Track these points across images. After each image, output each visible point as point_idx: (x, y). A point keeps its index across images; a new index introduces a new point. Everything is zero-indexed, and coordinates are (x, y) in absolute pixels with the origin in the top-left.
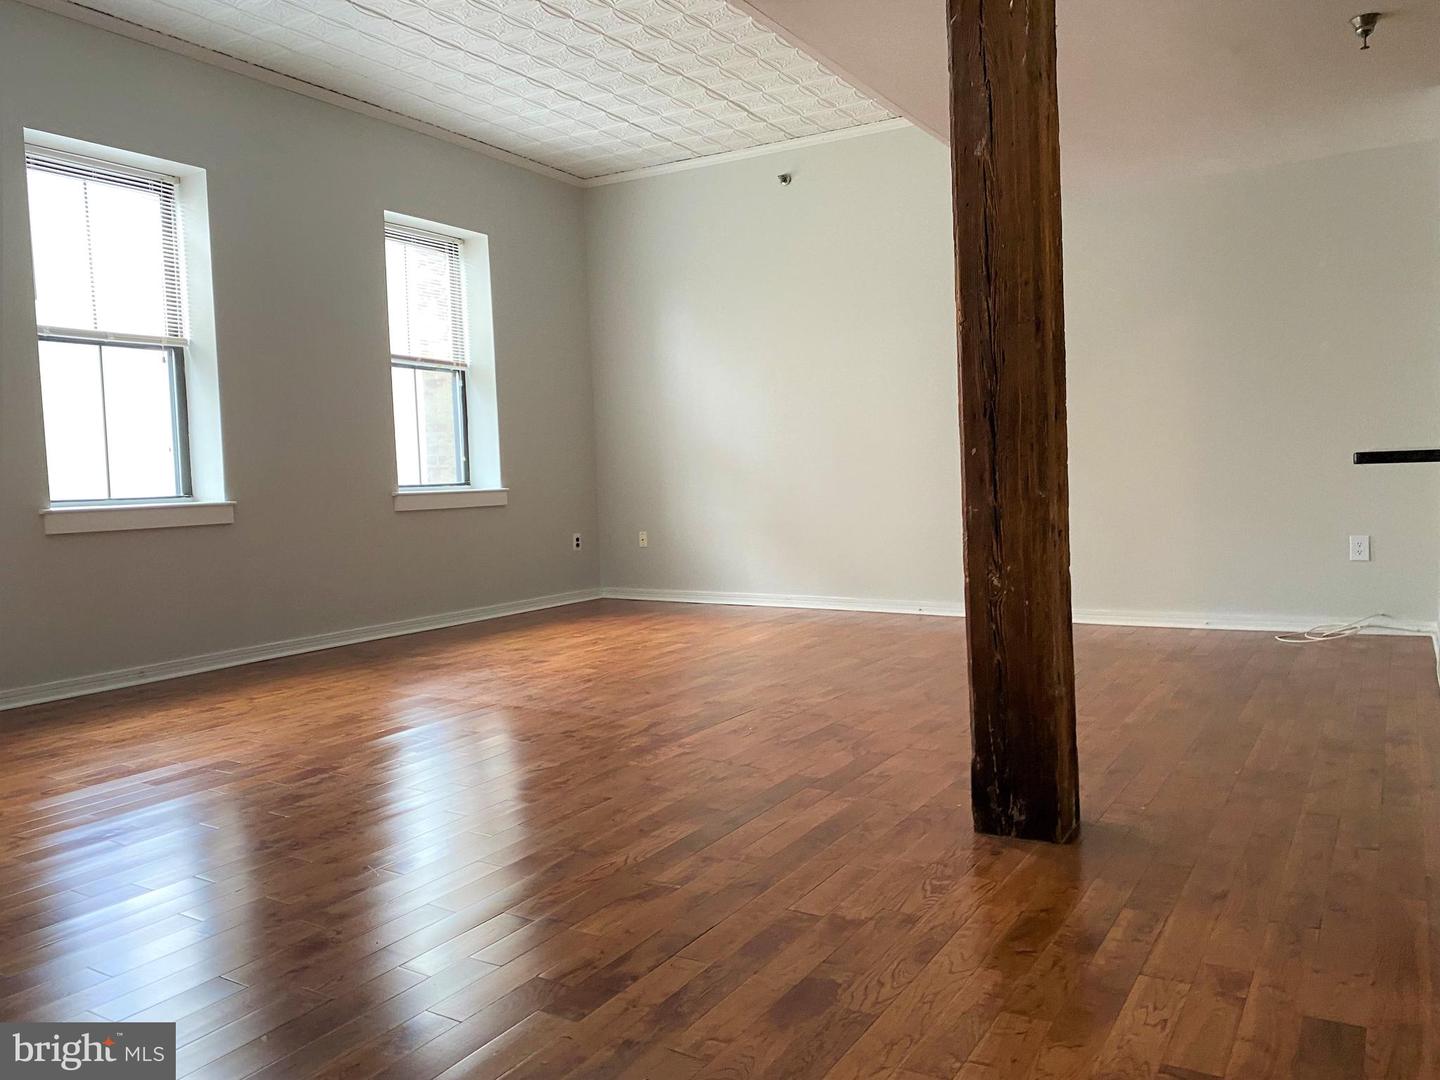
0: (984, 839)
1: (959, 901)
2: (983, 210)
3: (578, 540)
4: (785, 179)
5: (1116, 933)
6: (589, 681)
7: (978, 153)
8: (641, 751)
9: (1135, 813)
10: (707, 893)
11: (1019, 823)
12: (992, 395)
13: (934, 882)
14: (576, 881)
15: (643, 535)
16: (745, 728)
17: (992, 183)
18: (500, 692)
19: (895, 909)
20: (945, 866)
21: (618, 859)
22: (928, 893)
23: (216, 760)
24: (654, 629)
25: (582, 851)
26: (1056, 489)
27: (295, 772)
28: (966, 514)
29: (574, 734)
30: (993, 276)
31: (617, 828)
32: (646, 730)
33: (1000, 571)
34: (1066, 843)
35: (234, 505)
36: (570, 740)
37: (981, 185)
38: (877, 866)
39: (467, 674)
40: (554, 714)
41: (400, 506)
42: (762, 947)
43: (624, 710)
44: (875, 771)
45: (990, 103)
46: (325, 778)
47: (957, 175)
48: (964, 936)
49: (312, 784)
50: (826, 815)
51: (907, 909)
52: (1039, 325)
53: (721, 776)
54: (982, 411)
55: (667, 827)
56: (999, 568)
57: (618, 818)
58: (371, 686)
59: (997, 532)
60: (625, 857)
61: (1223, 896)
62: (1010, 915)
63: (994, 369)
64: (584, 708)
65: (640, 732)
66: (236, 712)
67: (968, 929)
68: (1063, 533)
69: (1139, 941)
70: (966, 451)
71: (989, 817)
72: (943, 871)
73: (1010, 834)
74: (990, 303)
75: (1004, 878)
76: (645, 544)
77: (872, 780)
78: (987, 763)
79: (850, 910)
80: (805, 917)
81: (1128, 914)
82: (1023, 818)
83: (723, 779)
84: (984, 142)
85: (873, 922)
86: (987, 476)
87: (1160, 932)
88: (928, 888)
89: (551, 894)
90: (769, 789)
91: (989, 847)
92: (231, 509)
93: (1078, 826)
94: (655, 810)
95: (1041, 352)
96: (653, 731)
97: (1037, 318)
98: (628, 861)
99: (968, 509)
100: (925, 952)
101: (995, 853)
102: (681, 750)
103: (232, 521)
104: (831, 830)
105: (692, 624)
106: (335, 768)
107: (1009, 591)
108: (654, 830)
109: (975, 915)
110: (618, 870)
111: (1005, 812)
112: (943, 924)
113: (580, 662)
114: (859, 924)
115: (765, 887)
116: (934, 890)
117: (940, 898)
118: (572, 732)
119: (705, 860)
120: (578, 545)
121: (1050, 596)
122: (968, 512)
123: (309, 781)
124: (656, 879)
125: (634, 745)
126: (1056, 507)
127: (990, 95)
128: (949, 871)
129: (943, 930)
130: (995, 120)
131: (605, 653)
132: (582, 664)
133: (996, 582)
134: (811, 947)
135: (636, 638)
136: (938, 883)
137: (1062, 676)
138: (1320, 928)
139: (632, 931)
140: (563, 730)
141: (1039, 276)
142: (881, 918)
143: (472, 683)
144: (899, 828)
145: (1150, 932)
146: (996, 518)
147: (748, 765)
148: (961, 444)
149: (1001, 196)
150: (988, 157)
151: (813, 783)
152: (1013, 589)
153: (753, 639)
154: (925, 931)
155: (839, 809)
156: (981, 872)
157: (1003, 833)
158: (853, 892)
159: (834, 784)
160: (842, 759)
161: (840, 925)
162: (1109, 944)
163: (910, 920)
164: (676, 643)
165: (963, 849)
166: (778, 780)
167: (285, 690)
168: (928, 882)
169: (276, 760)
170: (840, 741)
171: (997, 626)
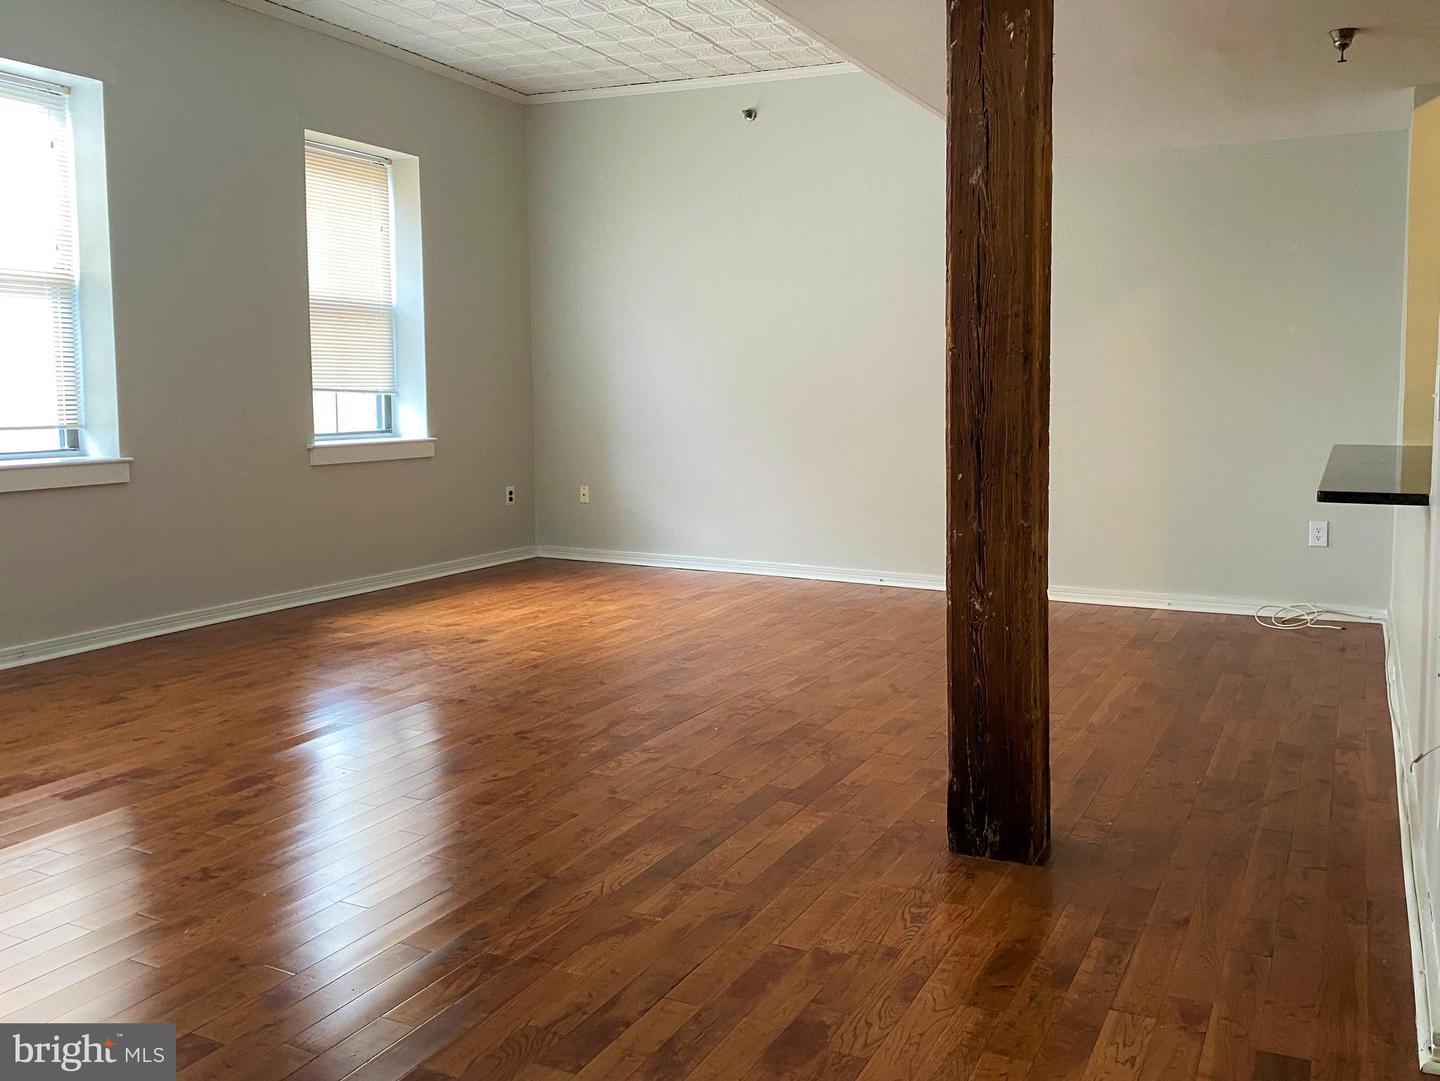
0: (960, 859)
1: (938, 931)
2: (976, 240)
3: (511, 493)
4: (750, 114)
5: (1087, 965)
6: (536, 667)
7: (973, 180)
8: (602, 757)
9: (1102, 830)
10: (688, 926)
11: (993, 844)
12: (978, 422)
13: (913, 910)
14: (553, 914)
15: (585, 490)
16: (710, 728)
17: (986, 212)
18: (439, 680)
19: (877, 942)
20: (923, 892)
21: (593, 887)
22: (908, 922)
23: (132, 767)
24: (601, 600)
25: (554, 878)
26: (1038, 517)
27: (226, 782)
28: (950, 538)
29: (528, 735)
30: (984, 307)
31: (589, 851)
32: (606, 730)
33: (982, 596)
34: (1037, 864)
35: (130, 462)
36: (525, 742)
37: (975, 214)
38: (856, 892)
39: (398, 655)
40: (504, 710)
41: (315, 460)
42: (750, 987)
43: (579, 704)
44: (847, 781)
45: (988, 133)
46: (262, 790)
47: (952, 201)
48: (944, 970)
49: (247, 797)
50: (801, 832)
51: (889, 942)
52: (1027, 358)
53: (690, 788)
54: (969, 437)
55: (639, 850)
56: (981, 593)
57: (587, 838)
58: (292, 670)
59: (980, 558)
60: (600, 885)
61: (1187, 921)
62: (987, 945)
63: (981, 397)
64: (534, 702)
65: (600, 733)
66: (142, 705)
67: (949, 962)
68: (1043, 559)
69: (1108, 973)
70: (952, 476)
71: (963, 835)
72: (920, 898)
73: (984, 855)
74: (980, 331)
75: (980, 905)
76: (587, 500)
77: (843, 791)
78: (964, 785)
79: (834, 944)
80: (789, 952)
81: (1098, 943)
82: (998, 838)
83: (693, 791)
84: (980, 171)
85: (856, 957)
86: (972, 501)
87: (1128, 964)
88: (908, 917)
89: (529, 929)
90: (741, 803)
91: (963, 869)
92: (127, 465)
93: (1049, 846)
94: (625, 828)
95: (1028, 384)
96: (613, 731)
97: (1026, 351)
98: (604, 890)
99: (952, 533)
100: (909, 989)
101: (971, 876)
102: (645, 756)
103: (128, 480)
104: (806, 852)
105: (641, 594)
106: (272, 777)
107: (991, 616)
108: (627, 853)
109: (954, 947)
110: (594, 901)
111: (979, 833)
112: (924, 957)
113: (523, 642)
114: (842, 958)
115: (747, 918)
116: (916, 918)
117: (920, 928)
118: (526, 732)
119: (683, 887)
120: (511, 499)
121: (1029, 622)
122: (952, 536)
123: (245, 793)
124: (634, 910)
125: (593, 749)
126: (1038, 535)
127: (987, 124)
128: (927, 897)
129: (924, 964)
130: (992, 150)
131: (549, 631)
132: (525, 645)
133: (977, 607)
134: (797, 986)
135: (580, 611)
136: (917, 911)
137: (1038, 700)
138: (1271, 956)
139: (618, 970)
140: (515, 729)
141: (1029, 310)
142: (865, 951)
143: (406, 669)
144: (875, 848)
145: (1119, 964)
146: (980, 545)
147: (716, 774)
148: (948, 468)
149: (994, 227)
150: (983, 188)
151: (786, 795)
152: (994, 615)
153: (709, 614)
154: (908, 965)
155: (814, 826)
156: (957, 898)
157: (977, 853)
158: (835, 923)
159: (806, 796)
160: (811, 766)
161: (824, 960)
162: (1081, 978)
163: (892, 954)
164: (625, 618)
165: (939, 872)
166: (749, 792)
167: (195, 675)
168: (907, 910)
169: (200, 766)
170: (809, 744)
171: (977, 650)
